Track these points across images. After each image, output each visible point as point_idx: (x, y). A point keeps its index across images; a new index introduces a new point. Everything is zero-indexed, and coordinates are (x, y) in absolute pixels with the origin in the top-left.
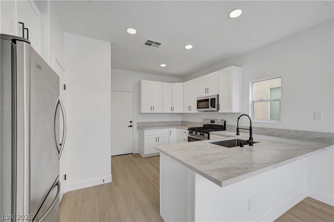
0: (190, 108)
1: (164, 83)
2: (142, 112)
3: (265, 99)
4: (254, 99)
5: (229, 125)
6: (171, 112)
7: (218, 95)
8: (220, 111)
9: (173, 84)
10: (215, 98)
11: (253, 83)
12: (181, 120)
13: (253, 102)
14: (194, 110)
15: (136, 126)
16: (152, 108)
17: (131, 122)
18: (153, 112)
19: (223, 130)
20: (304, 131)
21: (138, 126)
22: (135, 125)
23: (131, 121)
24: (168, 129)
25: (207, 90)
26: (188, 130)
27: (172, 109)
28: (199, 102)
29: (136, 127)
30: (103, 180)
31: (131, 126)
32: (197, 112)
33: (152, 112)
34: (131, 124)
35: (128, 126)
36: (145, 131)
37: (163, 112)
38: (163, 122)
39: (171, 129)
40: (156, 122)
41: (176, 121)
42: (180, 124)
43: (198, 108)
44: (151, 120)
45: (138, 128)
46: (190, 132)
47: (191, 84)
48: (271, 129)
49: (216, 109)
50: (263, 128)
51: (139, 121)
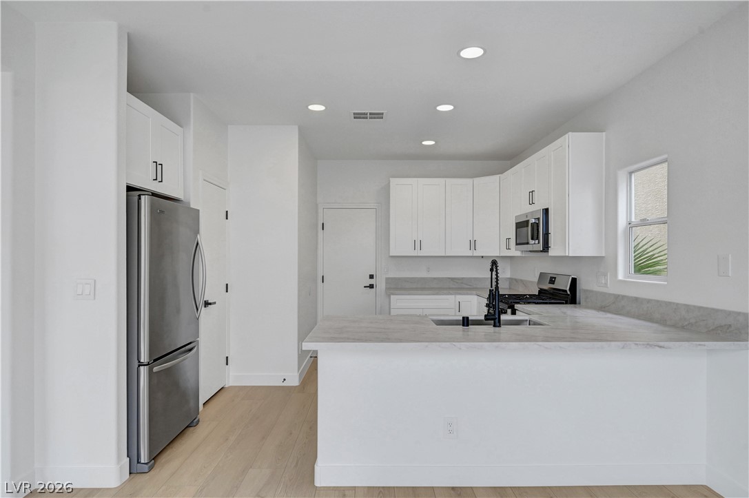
0: (508, 243)
1: (448, 180)
2: (394, 253)
3: (651, 218)
4: (632, 219)
6: (469, 253)
7: (547, 211)
8: (552, 252)
9: (477, 180)
10: (539, 219)
11: (631, 173)
13: (631, 226)
14: (513, 248)
15: (384, 286)
16: (418, 244)
17: (371, 277)
18: (419, 255)
19: (566, 303)
20: (700, 308)
21: (388, 286)
22: (381, 284)
23: (373, 276)
24: (453, 297)
25: (531, 195)
27: (473, 244)
28: (520, 225)
29: (384, 288)
30: (285, 380)
31: (371, 286)
32: (518, 254)
33: (416, 255)
34: (372, 281)
35: (365, 287)
36: (393, 297)
37: (447, 255)
38: (453, 279)
39: (460, 298)
40: (435, 279)
43: (517, 243)
44: (421, 273)
47: (511, 178)
48: (649, 301)
49: (540, 247)
50: (636, 299)
51: (391, 275)
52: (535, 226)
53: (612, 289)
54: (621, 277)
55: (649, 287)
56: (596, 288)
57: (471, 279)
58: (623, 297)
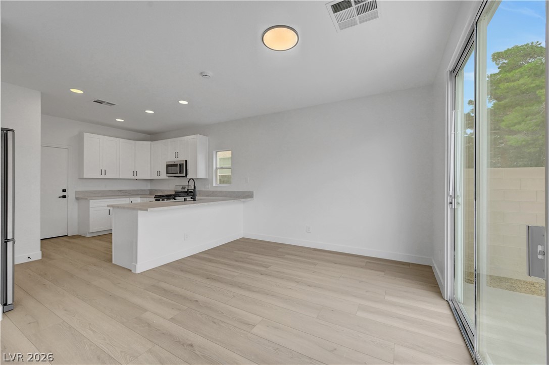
0: (159, 173)
2: (85, 176)
4: (218, 167)
5: (199, 191)
6: (133, 177)
7: (186, 161)
8: (189, 177)
9: (137, 142)
10: (183, 164)
11: (217, 152)
12: (149, 189)
13: (217, 169)
14: (164, 175)
15: (74, 196)
18: (104, 177)
20: (241, 192)
21: (77, 196)
22: (71, 194)
23: (65, 190)
24: (128, 199)
25: (176, 155)
26: (155, 197)
27: (135, 173)
28: (168, 166)
29: (75, 198)
31: (64, 197)
32: (167, 178)
33: (102, 177)
34: (64, 194)
35: (59, 197)
36: (91, 201)
37: (121, 178)
38: (120, 191)
39: (132, 199)
40: (109, 190)
41: (142, 190)
42: (148, 193)
43: (167, 173)
44: (101, 188)
45: (77, 199)
46: (156, 200)
47: (159, 145)
48: (226, 192)
49: (184, 175)
50: (221, 192)
51: (79, 189)
52: (181, 165)
53: (211, 189)
54: (214, 185)
55: (225, 187)
56: (204, 190)
57: (130, 190)
58: (216, 191)
